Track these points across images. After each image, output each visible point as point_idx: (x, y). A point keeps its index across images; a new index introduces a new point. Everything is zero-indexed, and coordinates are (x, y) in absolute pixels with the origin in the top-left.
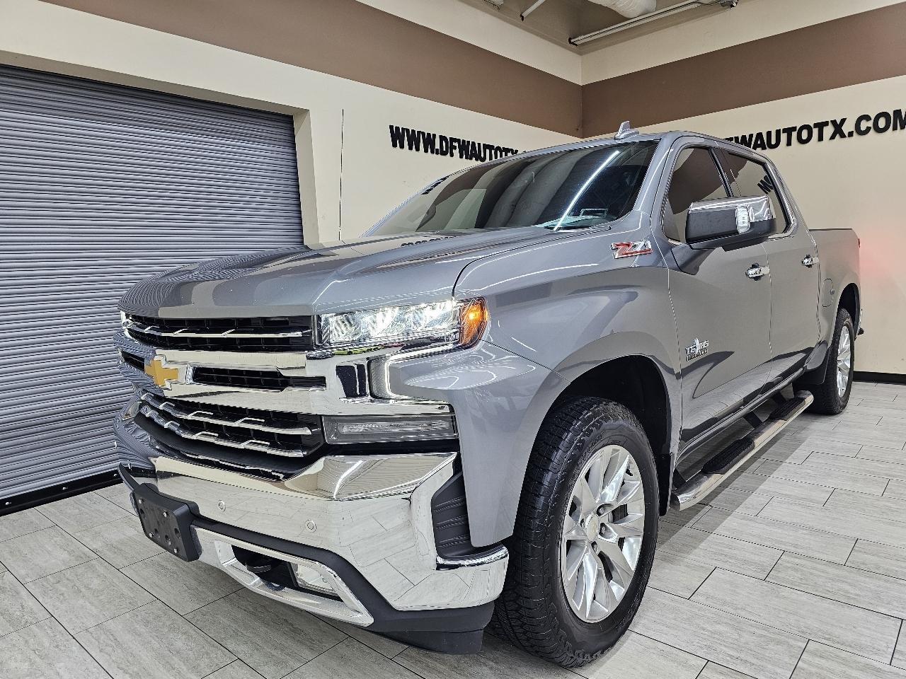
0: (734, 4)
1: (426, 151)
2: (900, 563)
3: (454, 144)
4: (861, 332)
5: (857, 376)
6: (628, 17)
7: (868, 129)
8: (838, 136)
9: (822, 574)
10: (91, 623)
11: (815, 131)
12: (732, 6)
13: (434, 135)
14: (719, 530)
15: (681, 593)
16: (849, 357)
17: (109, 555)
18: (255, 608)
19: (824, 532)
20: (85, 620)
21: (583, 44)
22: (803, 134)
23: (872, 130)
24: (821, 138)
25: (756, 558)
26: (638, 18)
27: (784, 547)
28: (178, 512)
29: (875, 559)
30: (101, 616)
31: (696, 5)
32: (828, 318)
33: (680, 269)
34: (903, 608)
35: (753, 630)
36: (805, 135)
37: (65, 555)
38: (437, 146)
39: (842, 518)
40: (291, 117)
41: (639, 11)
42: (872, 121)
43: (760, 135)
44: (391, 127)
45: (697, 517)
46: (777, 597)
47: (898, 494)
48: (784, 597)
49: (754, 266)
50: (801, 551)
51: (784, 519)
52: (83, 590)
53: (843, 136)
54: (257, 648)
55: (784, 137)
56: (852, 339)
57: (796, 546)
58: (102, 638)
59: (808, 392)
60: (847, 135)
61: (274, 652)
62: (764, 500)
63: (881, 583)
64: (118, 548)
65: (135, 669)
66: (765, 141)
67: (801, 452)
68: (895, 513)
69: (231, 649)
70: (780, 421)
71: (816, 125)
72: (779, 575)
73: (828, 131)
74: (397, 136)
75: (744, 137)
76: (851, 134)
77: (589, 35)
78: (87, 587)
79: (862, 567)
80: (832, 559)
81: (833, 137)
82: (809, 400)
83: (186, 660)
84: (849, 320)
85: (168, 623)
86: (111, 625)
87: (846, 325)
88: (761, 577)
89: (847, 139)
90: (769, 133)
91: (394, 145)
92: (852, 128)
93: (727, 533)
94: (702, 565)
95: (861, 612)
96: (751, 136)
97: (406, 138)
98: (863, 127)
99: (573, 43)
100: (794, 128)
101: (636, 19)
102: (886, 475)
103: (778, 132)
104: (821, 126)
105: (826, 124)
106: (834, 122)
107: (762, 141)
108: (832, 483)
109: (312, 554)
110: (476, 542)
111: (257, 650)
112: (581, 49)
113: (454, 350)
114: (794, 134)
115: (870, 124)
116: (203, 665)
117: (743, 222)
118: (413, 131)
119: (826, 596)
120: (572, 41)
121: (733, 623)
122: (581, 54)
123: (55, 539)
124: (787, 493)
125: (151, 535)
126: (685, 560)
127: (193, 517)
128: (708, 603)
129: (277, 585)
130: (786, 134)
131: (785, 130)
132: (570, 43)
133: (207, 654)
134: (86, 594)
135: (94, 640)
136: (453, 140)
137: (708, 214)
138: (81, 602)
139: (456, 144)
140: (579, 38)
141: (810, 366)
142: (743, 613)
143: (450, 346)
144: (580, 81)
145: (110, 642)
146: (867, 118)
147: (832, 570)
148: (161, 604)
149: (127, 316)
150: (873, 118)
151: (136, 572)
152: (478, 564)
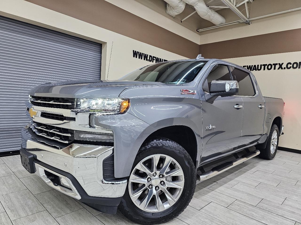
0: (250, 24)
1: (144, 59)
2: (275, 208)
3: (154, 58)
4: (283, 134)
5: (279, 148)
6: (215, 24)
7: (290, 67)
8: (280, 69)
9: (246, 208)
10: (4, 193)
11: (273, 66)
12: (249, 24)
13: (148, 55)
14: (216, 190)
15: (198, 208)
16: (277, 141)
17: (18, 174)
18: (57, 196)
19: (253, 195)
20: (3, 192)
21: (201, 32)
22: (269, 67)
23: (292, 68)
24: (275, 69)
25: (226, 201)
26: (219, 25)
27: (237, 198)
28: (30, 157)
29: (266, 206)
30: (8, 192)
31: (238, 23)
32: (268, 126)
33: (207, 101)
34: (271, 222)
35: (217, 222)
36: (270, 67)
37: (4, 172)
38: (148, 58)
39: (260, 192)
40: (101, 44)
41: (220, 23)
42: (292, 65)
43: (255, 66)
44: (133, 51)
45: (211, 185)
46: (229, 213)
47: (282, 186)
48: (231, 214)
49: (237, 105)
50: (242, 200)
51: (240, 190)
52: (6, 183)
53: (282, 68)
54: (53, 207)
55: (263, 67)
56: (278, 136)
57: (241, 198)
58: (6, 198)
59: (259, 150)
60: (283, 68)
61: (58, 209)
62: (236, 183)
63: (266, 213)
64: (21, 172)
65: (13, 209)
66: (257, 68)
67: (254, 170)
68: (279, 192)
69: (45, 207)
70: (245, 158)
71: (274, 64)
72: (232, 207)
73: (277, 66)
74: (135, 54)
75: (250, 66)
76: (285, 68)
77: (203, 29)
78: (7, 183)
79: (261, 208)
80: (252, 204)
81: (279, 69)
82: (258, 153)
83: (29, 208)
84: (277, 128)
85: (28, 196)
86: (11, 195)
87: (276, 130)
88: (226, 207)
89: (283, 70)
90: (258, 66)
91: (134, 57)
92: (285, 67)
93: (219, 192)
94: (208, 200)
95: (255, 221)
96: (252, 66)
97: (138, 54)
98: (289, 67)
99: (198, 31)
100: (266, 65)
101: (218, 26)
102: (280, 180)
103: (261, 65)
104: (275, 65)
105: (277, 64)
106: (279, 64)
107: (255, 68)
108: (261, 180)
109: (65, 174)
110: (116, 176)
111: (53, 208)
112: (200, 33)
113: (117, 114)
114: (266, 67)
115: (291, 66)
116: (34, 210)
117: (227, 88)
118: (141, 53)
119: (246, 215)
120: (198, 30)
121: (211, 219)
122: (200, 35)
123: (3, 167)
124: (244, 182)
125: (23, 164)
126: (202, 198)
127: (35, 159)
128: (205, 212)
129: (56, 184)
130: (263, 66)
131: (263, 65)
132: (197, 31)
133: (37, 207)
134: (6, 185)
135: (3, 198)
136: (154, 57)
137: (217, 84)
138: (4, 187)
139: (155, 58)
140: (200, 30)
141: (260, 142)
142: (215, 217)
143: (116, 113)
144: (199, 43)
145: (8, 200)
146: (290, 63)
147: (250, 207)
148: (28, 190)
149: (30, 96)
150: (292, 64)
151: (24, 180)
152: (118, 184)
